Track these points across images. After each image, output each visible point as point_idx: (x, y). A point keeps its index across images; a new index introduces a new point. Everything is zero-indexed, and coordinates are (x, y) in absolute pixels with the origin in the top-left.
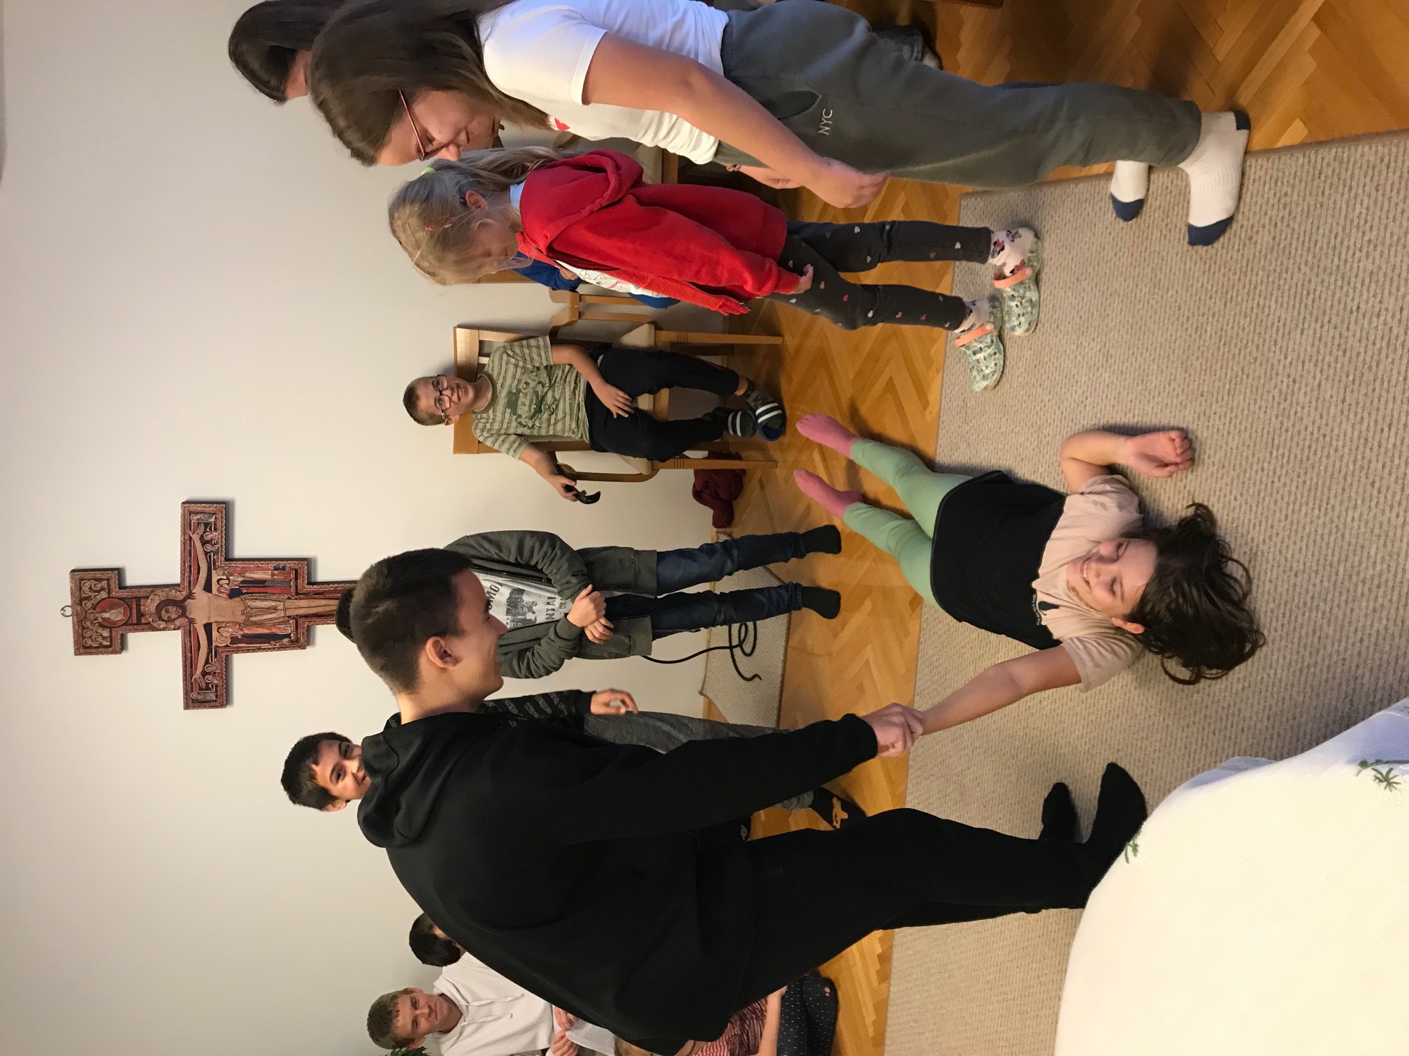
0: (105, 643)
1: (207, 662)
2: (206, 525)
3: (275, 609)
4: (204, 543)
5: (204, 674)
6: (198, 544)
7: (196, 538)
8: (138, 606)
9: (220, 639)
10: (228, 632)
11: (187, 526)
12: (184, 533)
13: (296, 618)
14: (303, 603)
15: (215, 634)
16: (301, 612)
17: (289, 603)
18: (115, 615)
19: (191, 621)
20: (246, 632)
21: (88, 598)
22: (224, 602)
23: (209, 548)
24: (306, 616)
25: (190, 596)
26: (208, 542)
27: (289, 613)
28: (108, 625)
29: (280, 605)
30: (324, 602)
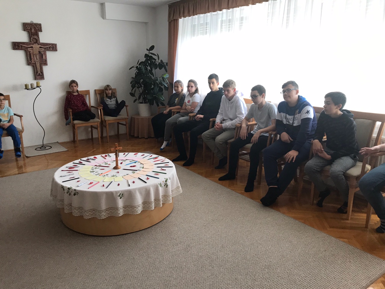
0: (27, 29)
1: (24, 47)
2: (53, 48)
3: (37, 60)
4: (50, 47)
5: (21, 46)
6: (49, 46)
7: (50, 46)
8: (36, 35)
9: (29, 49)
10: (31, 51)
11: (53, 44)
12: (51, 44)
13: (35, 63)
14: (39, 65)
15: (31, 48)
16: (37, 65)
17: (38, 62)
18: (33, 30)
19: (33, 44)
20: (32, 54)
21: (36, 26)
22: (38, 50)
23: (49, 48)
24: (36, 65)
25: (38, 44)
26: (50, 48)
27: (36, 62)
28: (31, 29)
29: (38, 61)
30: (39, 68)
